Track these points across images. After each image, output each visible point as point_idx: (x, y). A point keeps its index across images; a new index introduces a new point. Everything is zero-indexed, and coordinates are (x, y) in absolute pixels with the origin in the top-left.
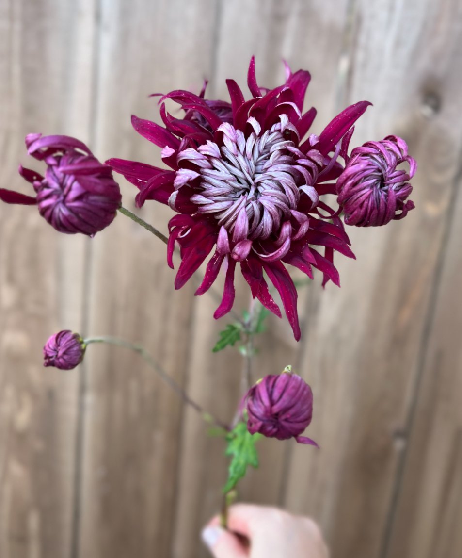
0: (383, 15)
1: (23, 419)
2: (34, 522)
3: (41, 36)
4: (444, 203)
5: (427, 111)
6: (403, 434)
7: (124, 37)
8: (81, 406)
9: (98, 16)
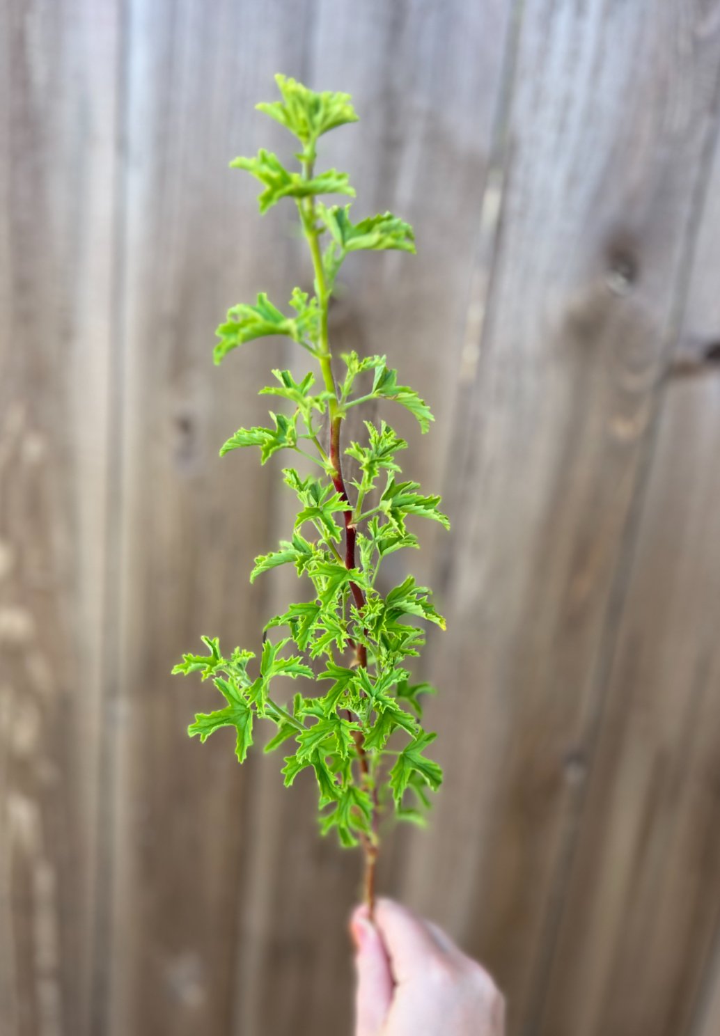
0: (549, 138)
1: (25, 735)
2: (44, 880)
3: (37, 177)
4: (642, 417)
5: (617, 283)
6: (579, 757)
7: (162, 176)
8: (108, 719)
9: (122, 145)
